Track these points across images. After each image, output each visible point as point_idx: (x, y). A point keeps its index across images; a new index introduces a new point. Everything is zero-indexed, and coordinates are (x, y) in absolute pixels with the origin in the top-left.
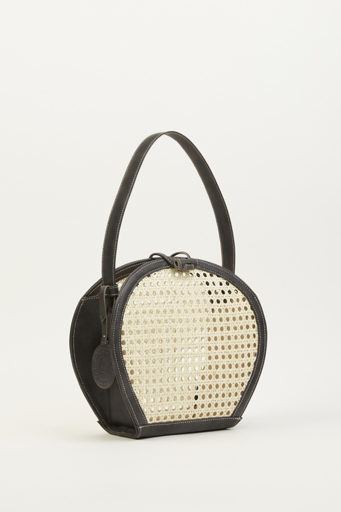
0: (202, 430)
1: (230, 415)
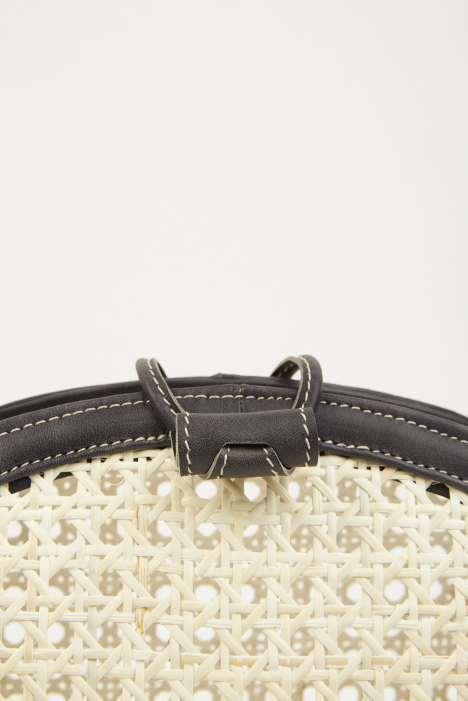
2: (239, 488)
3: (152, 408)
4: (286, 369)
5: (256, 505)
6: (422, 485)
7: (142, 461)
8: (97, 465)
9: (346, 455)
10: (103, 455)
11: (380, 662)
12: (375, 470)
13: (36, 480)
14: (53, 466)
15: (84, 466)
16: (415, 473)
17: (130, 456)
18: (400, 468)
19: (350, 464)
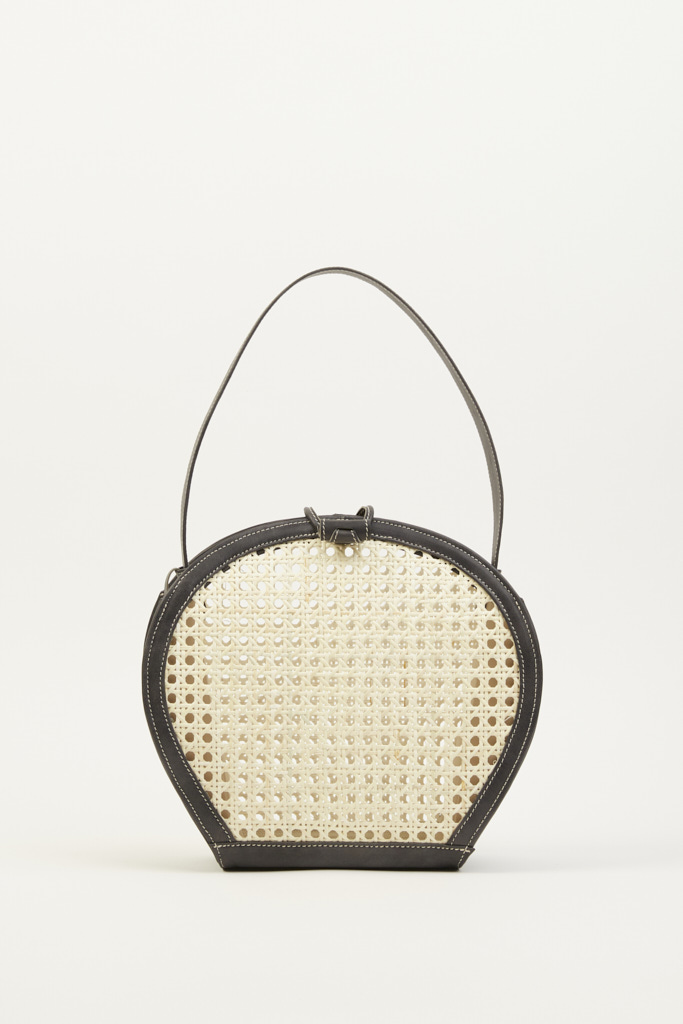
0: (380, 865)
1: (445, 841)
2: (343, 552)
3: (311, 523)
4: (362, 512)
5: (350, 558)
6: (412, 551)
7: (306, 543)
8: (289, 545)
9: (383, 540)
10: (291, 541)
11: (397, 614)
12: (395, 546)
13: (267, 550)
14: (273, 545)
15: (284, 545)
16: (410, 547)
17: (302, 542)
18: (404, 545)
19: (385, 543)
